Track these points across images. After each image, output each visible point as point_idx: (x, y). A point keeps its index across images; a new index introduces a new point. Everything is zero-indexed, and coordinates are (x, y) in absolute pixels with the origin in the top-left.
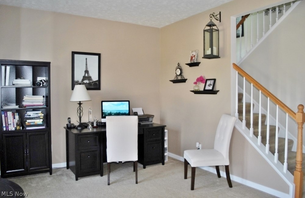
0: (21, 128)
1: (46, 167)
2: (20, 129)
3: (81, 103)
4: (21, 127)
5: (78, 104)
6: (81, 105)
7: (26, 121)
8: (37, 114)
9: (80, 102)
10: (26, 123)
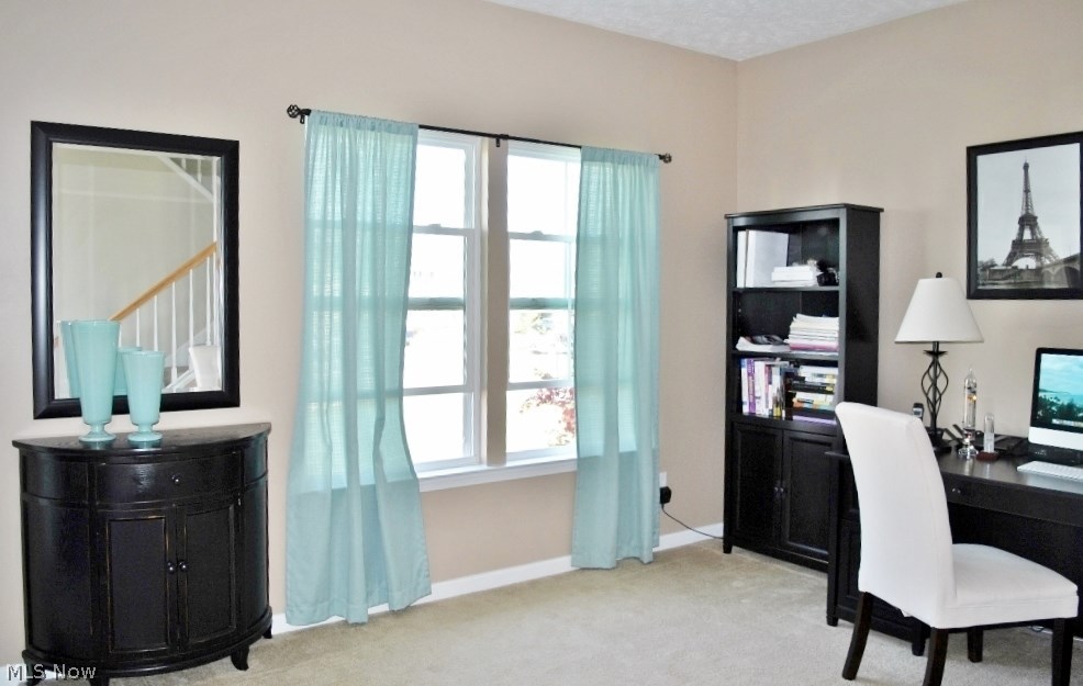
0: (784, 415)
1: (826, 552)
2: (781, 417)
3: (941, 348)
4: (784, 412)
5: (929, 353)
6: (941, 360)
7: (794, 395)
8: (821, 376)
9: (936, 344)
10: (795, 400)
